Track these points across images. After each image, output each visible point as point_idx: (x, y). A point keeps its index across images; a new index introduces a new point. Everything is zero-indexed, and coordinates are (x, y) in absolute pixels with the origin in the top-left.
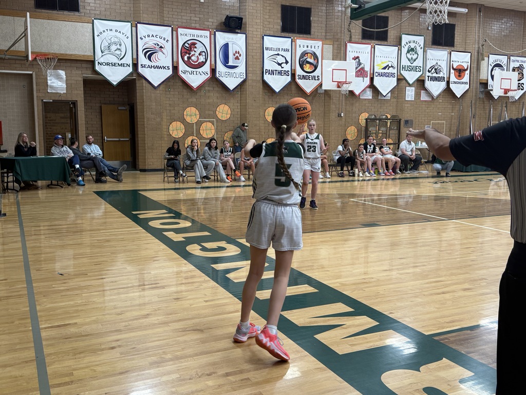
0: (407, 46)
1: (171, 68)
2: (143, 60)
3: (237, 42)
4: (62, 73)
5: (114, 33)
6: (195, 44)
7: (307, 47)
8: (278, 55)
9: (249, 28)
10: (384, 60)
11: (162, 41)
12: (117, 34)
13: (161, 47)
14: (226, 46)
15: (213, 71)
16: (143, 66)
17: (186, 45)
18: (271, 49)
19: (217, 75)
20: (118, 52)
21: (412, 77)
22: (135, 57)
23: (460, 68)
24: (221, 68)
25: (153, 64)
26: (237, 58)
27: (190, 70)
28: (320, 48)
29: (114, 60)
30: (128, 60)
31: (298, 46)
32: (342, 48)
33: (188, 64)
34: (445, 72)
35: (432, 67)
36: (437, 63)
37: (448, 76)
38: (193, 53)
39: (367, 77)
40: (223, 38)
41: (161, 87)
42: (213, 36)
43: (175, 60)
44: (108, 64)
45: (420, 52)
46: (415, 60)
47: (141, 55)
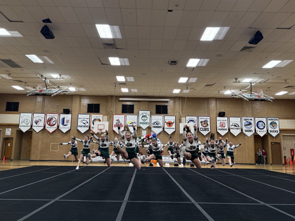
0: (142, 115)
1: (43, 126)
2: (34, 124)
3: (68, 117)
4: (10, 129)
5: (26, 117)
6: (52, 118)
7: (96, 117)
8: (84, 120)
9: (73, 112)
10: (131, 120)
11: (41, 118)
12: (27, 117)
13: (41, 120)
14: (64, 119)
15: (58, 127)
16: (34, 126)
17: (49, 119)
18: (81, 118)
19: (59, 128)
20: (27, 122)
21: (144, 126)
22: (32, 123)
23: (170, 122)
24: (61, 126)
25: (37, 125)
26: (68, 122)
27: (50, 127)
28: (102, 117)
29: (25, 125)
30: (30, 125)
31: (92, 117)
32: (112, 117)
33: (49, 125)
34: (162, 124)
35: (155, 123)
36: (157, 121)
37: (163, 126)
38: (51, 121)
39: (123, 127)
40: (62, 116)
41: (39, 133)
42: (59, 116)
43: (45, 124)
44: (23, 126)
45: (148, 117)
46: (146, 120)
47: (34, 123)
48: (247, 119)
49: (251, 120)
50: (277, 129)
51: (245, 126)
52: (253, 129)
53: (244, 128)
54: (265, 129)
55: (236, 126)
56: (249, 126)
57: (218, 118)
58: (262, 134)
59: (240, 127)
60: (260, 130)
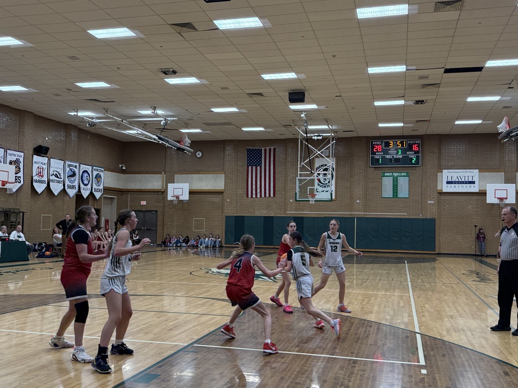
48: (72, 166)
49: (76, 167)
50: (101, 187)
51: (68, 177)
52: (76, 184)
53: (67, 183)
54: (89, 186)
55: (58, 177)
56: (73, 179)
57: (36, 158)
58: (85, 194)
59: (62, 180)
60: (84, 187)
